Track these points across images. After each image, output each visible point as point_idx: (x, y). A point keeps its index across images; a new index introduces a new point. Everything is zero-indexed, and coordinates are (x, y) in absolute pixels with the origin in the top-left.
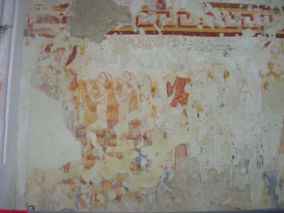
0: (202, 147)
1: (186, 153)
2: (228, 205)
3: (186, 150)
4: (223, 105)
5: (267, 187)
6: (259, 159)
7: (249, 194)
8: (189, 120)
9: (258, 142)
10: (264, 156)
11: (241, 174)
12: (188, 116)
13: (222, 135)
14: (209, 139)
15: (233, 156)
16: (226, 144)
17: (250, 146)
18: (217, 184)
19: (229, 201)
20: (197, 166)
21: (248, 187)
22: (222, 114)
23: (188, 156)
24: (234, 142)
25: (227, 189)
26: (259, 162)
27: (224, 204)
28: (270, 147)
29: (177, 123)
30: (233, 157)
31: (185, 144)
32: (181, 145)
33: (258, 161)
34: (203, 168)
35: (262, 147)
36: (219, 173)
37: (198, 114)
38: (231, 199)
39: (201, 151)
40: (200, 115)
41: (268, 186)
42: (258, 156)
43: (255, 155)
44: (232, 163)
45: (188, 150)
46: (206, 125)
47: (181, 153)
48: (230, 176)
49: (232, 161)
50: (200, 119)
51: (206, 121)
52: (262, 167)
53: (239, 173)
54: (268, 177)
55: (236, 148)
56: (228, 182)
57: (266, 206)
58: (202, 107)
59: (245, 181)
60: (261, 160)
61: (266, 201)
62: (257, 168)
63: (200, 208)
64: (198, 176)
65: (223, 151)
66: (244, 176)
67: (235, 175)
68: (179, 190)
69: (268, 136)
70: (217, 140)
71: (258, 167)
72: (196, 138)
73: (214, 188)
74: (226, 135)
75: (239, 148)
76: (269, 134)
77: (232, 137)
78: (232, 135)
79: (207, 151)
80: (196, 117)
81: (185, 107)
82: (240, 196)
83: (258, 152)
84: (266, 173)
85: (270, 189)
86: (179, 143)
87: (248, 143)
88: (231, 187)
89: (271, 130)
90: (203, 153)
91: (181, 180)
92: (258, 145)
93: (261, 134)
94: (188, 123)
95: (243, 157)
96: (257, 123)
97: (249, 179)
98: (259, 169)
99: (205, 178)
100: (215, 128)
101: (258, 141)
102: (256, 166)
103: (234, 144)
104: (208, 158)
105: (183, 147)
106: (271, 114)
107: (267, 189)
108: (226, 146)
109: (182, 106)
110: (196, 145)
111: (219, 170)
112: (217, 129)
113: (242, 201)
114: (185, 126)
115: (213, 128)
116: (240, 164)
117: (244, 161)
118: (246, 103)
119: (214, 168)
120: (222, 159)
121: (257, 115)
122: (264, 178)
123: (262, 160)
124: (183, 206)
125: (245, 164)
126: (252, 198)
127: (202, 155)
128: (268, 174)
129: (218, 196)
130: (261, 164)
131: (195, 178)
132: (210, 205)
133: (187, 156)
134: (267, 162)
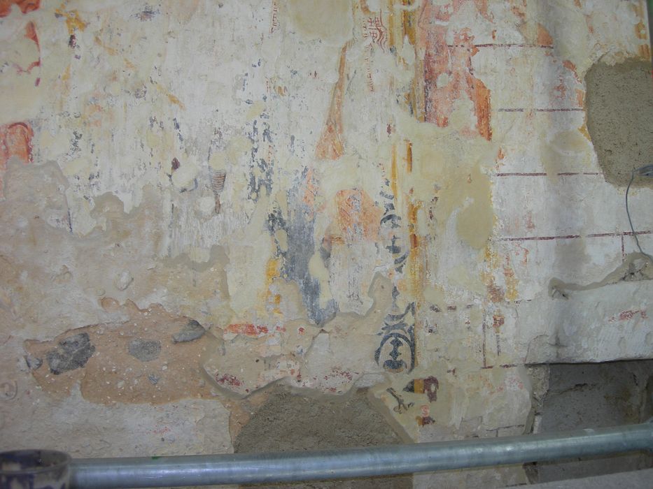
0: (79, 132)
1: (29, 150)
2: (156, 307)
3: (27, 141)
4: (148, 13)
5: (280, 256)
6: (257, 171)
7: (223, 274)
8: (44, 54)
9: (255, 122)
10: (273, 164)
11: (198, 214)
12: (40, 43)
13: (140, 97)
14: (100, 109)
15: (175, 159)
16: (152, 125)
17: (229, 132)
18: (123, 244)
19: (159, 297)
20: (62, 188)
21: (220, 254)
22: (146, 38)
23: (35, 158)
24: (178, 120)
25: (153, 258)
26: (257, 181)
27: (144, 304)
28: (293, 138)
29: (6, 64)
30: (176, 165)
31: (27, 124)
32: (16, 124)
33: (253, 178)
34: (80, 195)
35: (269, 139)
36: (127, 210)
37: (72, 37)
38: (165, 291)
39: (75, 144)
40: (78, 41)
41: (284, 254)
42: (255, 164)
43: (246, 159)
44: (170, 180)
45: (33, 142)
46: (95, 67)
47: (12, 150)
48: (163, 220)
49: (170, 176)
50: (77, 52)
51: (96, 57)
52: (268, 194)
53: (193, 212)
54: (287, 226)
55: (185, 136)
56: (158, 237)
57: (281, 313)
58: (83, 17)
59: (210, 237)
60: (264, 174)
61: (279, 297)
62: (249, 198)
63: (68, 315)
64: (63, 220)
65: (142, 146)
66: (206, 220)
67: (178, 217)
68: (6, 260)
69: (289, 107)
70: (126, 112)
71: (254, 195)
72: (62, 106)
73: (112, 254)
74: (155, 97)
75: (194, 137)
76: (291, 98)
77: (174, 106)
78: (173, 100)
79: (93, 145)
80: (65, 46)
81: (33, 15)
82: (194, 280)
83: (256, 150)
84: (280, 213)
85: (293, 261)
86: (10, 119)
87: (223, 123)
88: (164, 252)
89: (298, 88)
90: (80, 150)
91: (12, 232)
92: (255, 129)
93: (265, 98)
94: (38, 64)
95: (205, 163)
96: (255, 66)
97: (225, 230)
98: (255, 200)
99: (85, 224)
100: (122, 79)
101: (257, 118)
102: (246, 191)
103: (178, 127)
104: (97, 165)
105: (19, 130)
106: (300, 43)
107: (281, 262)
108: (152, 131)
109: (25, 12)
110: (60, 127)
111: (129, 201)
112: (126, 81)
113: (203, 297)
114: (28, 72)
115: (115, 79)
116: (196, 183)
117: (210, 176)
118: (222, 9)
119: (114, 194)
120: (140, 169)
121: (257, 45)
122: (272, 229)
123: (268, 174)
124: (16, 308)
125: (214, 186)
126: (232, 289)
127: (75, 155)
128: (285, 217)
129: (125, 279)
130: (263, 189)
131: (54, 224)
132: (101, 308)
133: (31, 160)
134: (281, 183)
